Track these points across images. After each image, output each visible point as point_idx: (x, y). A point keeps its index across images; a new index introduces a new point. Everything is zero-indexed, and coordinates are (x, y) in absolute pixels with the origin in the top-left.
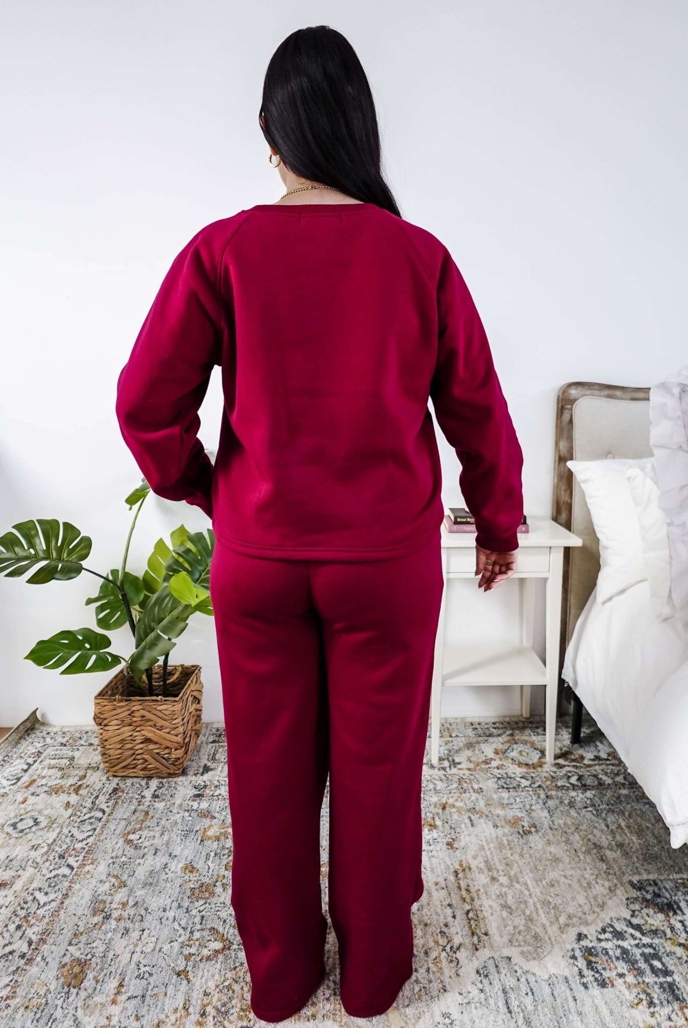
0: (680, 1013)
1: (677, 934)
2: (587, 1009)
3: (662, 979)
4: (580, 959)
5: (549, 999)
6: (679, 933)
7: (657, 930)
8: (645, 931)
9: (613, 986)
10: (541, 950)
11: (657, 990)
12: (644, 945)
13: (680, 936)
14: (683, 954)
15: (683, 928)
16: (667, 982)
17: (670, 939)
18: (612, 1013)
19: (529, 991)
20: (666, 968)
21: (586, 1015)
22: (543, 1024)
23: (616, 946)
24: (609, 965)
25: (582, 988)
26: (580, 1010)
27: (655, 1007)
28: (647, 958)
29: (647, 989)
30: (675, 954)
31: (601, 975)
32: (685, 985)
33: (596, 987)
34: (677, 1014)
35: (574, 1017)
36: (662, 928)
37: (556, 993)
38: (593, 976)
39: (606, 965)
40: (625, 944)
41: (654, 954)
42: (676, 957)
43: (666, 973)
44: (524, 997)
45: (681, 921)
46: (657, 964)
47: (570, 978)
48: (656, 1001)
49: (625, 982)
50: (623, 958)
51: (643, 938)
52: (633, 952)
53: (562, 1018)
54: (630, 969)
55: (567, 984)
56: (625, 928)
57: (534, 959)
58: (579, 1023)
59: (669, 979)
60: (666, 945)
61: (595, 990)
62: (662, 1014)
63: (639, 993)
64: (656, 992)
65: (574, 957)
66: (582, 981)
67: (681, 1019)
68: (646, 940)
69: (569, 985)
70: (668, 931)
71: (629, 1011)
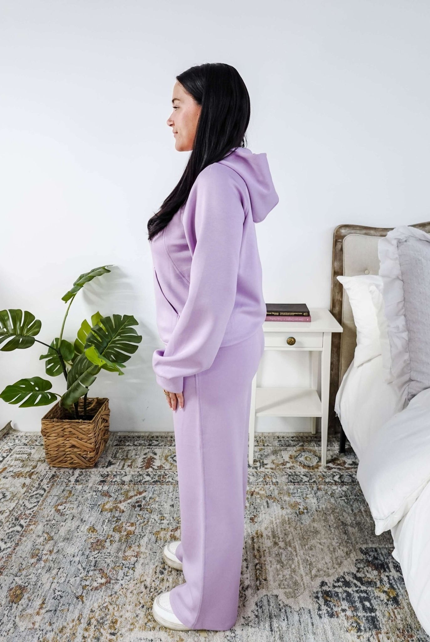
0: (375, 637)
1: (384, 585)
2: (319, 631)
3: (369, 614)
4: (321, 599)
5: (296, 624)
6: (385, 584)
7: (371, 581)
8: (364, 582)
9: (338, 617)
10: (297, 592)
11: (364, 621)
12: (361, 592)
13: (385, 586)
14: (385, 598)
15: (388, 581)
16: (371, 616)
17: (379, 588)
18: (334, 634)
19: (285, 618)
20: (372, 607)
21: (318, 635)
22: (291, 639)
23: (344, 591)
24: (338, 603)
25: (318, 617)
26: (314, 631)
27: (361, 632)
28: (362, 600)
29: (358, 620)
30: (380, 597)
31: (332, 609)
32: (382, 618)
33: (327, 617)
34: (373, 637)
35: (311, 636)
36: (375, 580)
37: (301, 620)
38: (327, 609)
39: (335, 603)
40: (350, 590)
41: (367, 597)
42: (380, 600)
43: (372, 610)
44: (282, 622)
45: (387, 576)
46: (367, 604)
47: (312, 611)
48: (362, 628)
49: (346, 614)
50: (347, 599)
51: (362, 587)
52: (354, 595)
53: (302, 636)
54: (350, 606)
55: (309, 615)
56: (352, 579)
57: (292, 597)
58: (313, 640)
59: (373, 614)
60: (375, 591)
61: (326, 619)
62: (365, 637)
63: (353, 623)
64: (363, 622)
65: (317, 597)
66: (319, 612)
67: (375, 641)
68: (363, 588)
69: (311, 615)
70: (378, 583)
71: (345, 634)
